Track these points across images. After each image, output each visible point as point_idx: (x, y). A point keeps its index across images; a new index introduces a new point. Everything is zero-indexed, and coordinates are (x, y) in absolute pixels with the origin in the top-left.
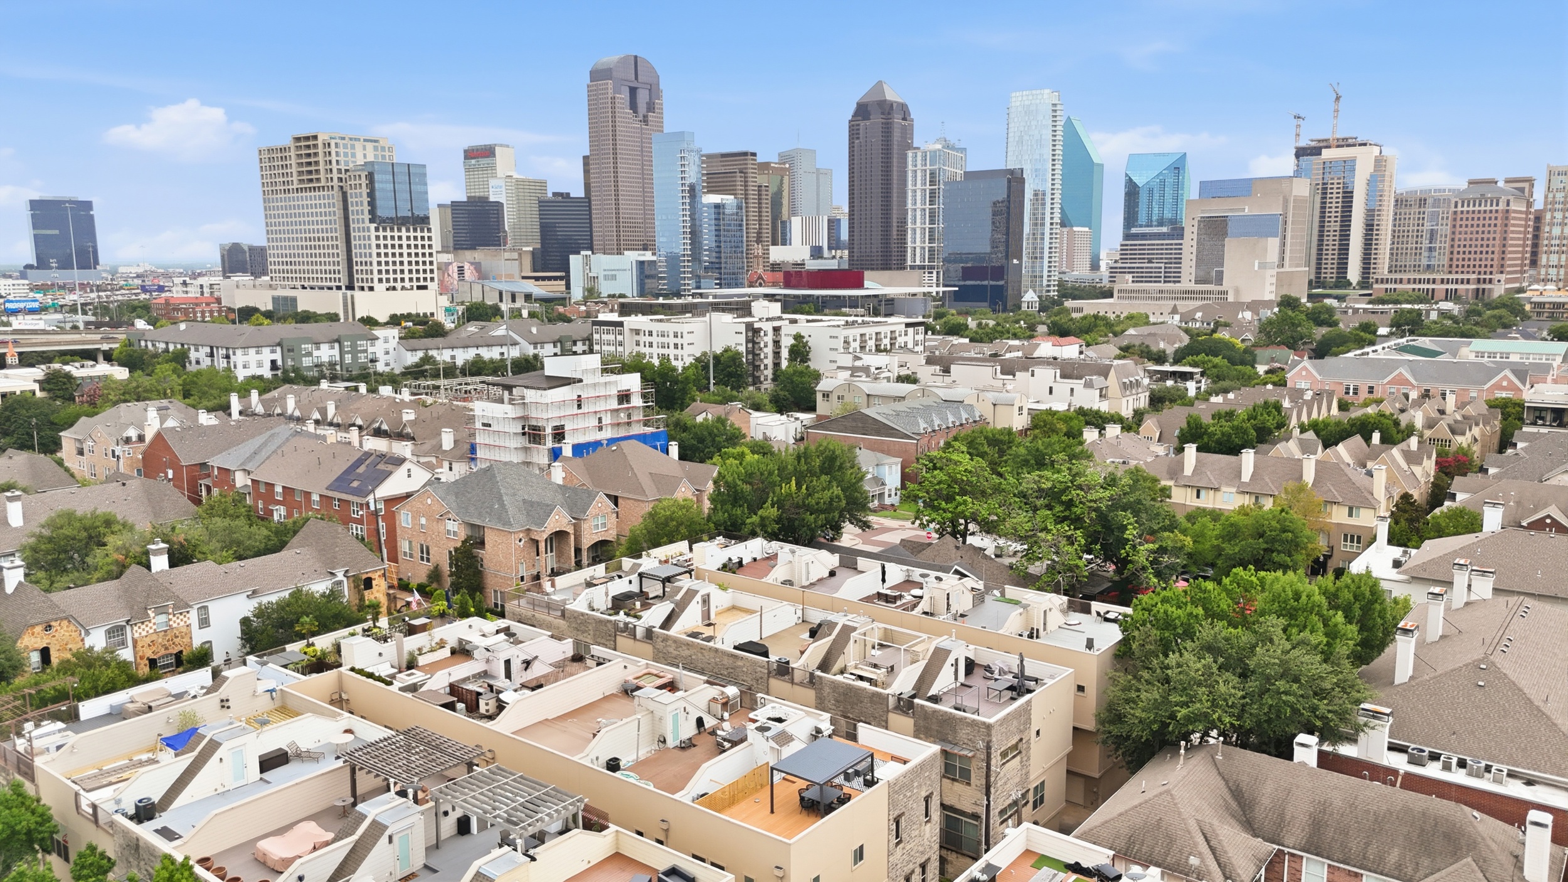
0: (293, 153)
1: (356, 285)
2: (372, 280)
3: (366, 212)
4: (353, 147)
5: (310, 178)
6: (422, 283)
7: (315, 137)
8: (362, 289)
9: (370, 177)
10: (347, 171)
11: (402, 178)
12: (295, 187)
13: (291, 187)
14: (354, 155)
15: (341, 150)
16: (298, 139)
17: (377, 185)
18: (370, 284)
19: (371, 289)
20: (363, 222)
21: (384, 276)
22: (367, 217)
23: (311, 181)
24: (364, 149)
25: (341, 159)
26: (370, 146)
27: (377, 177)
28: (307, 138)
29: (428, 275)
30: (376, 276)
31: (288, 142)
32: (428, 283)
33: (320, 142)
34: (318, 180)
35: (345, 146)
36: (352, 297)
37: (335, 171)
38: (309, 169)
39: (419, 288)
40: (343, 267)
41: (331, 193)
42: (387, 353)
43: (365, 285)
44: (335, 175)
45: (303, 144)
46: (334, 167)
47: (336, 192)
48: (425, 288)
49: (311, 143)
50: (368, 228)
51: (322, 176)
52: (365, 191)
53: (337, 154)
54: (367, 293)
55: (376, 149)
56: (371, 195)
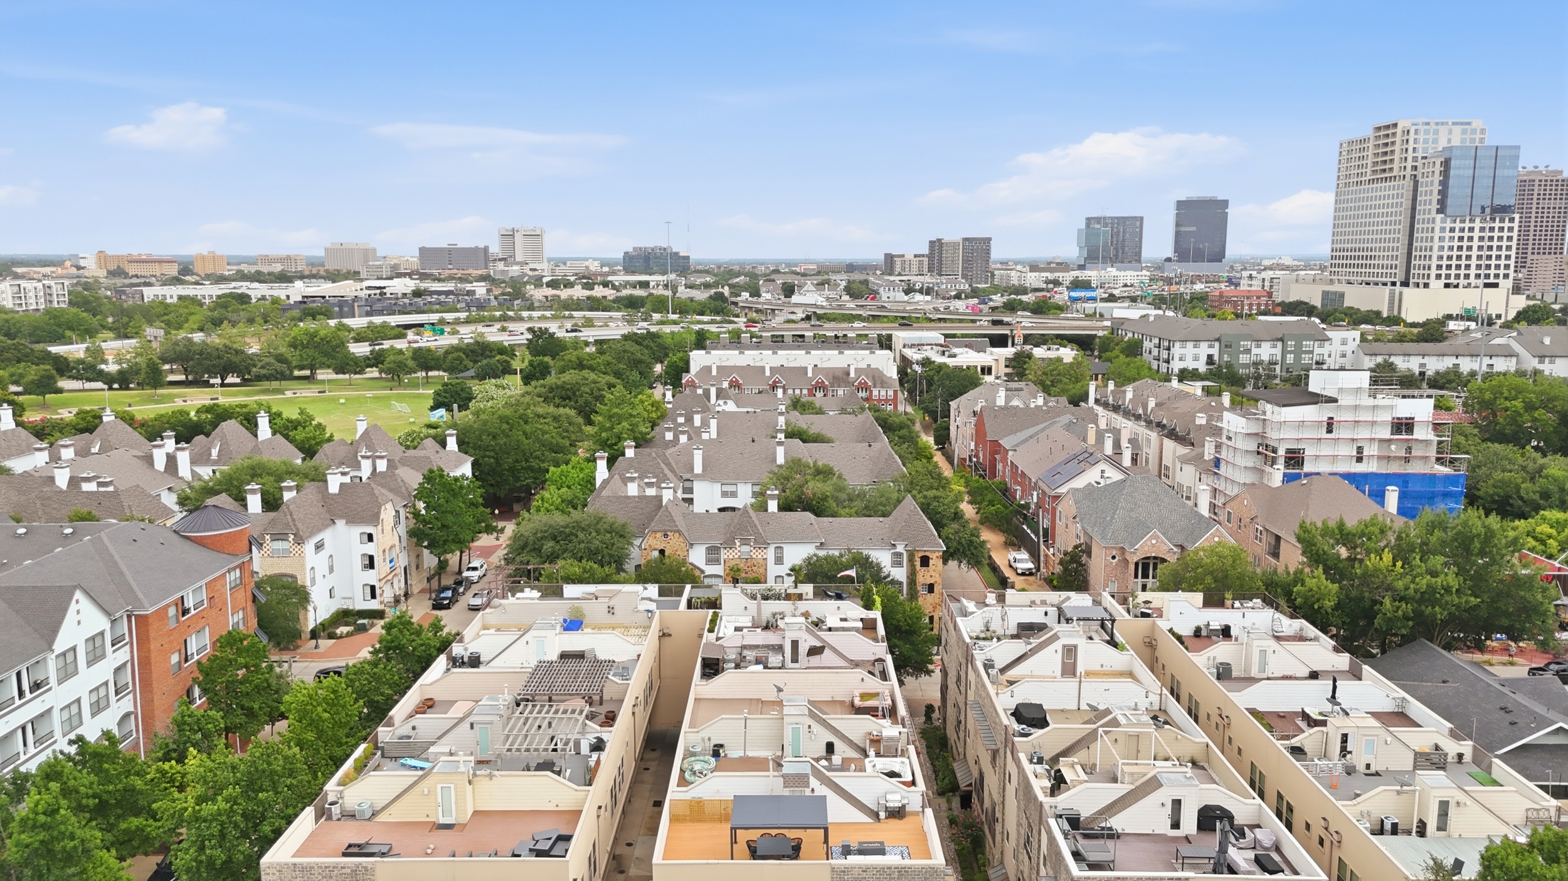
0: (1371, 145)
1: (1412, 281)
2: (1429, 275)
3: (1435, 202)
4: (1436, 132)
5: (1383, 170)
6: (1492, 280)
7: (1395, 125)
8: (1418, 285)
9: (1446, 164)
10: (1425, 158)
11: (1486, 162)
12: (1367, 178)
13: (1363, 179)
14: (1435, 141)
15: (1421, 137)
16: (1379, 129)
17: (1452, 172)
18: (1426, 281)
19: (1426, 285)
20: (1429, 213)
21: (1444, 272)
22: (1435, 206)
23: (1384, 170)
24: (1450, 132)
25: (1420, 146)
26: (1457, 130)
27: (1453, 163)
28: (1388, 127)
29: (1502, 272)
30: (1434, 272)
31: (1369, 133)
32: (1501, 281)
33: (1399, 130)
34: (1391, 169)
35: (1427, 132)
36: (1401, 294)
37: (1410, 159)
38: (1384, 158)
39: (1487, 285)
40: (1401, 262)
41: (1402, 182)
42: (1344, 356)
43: (1421, 281)
44: (1409, 164)
45: (1382, 133)
46: (1410, 155)
47: (1408, 183)
48: (1496, 285)
49: (1390, 132)
50: (1434, 219)
51: (1396, 166)
52: (1437, 178)
53: (1415, 141)
54: (1421, 290)
55: (1464, 132)
56: (1444, 183)
